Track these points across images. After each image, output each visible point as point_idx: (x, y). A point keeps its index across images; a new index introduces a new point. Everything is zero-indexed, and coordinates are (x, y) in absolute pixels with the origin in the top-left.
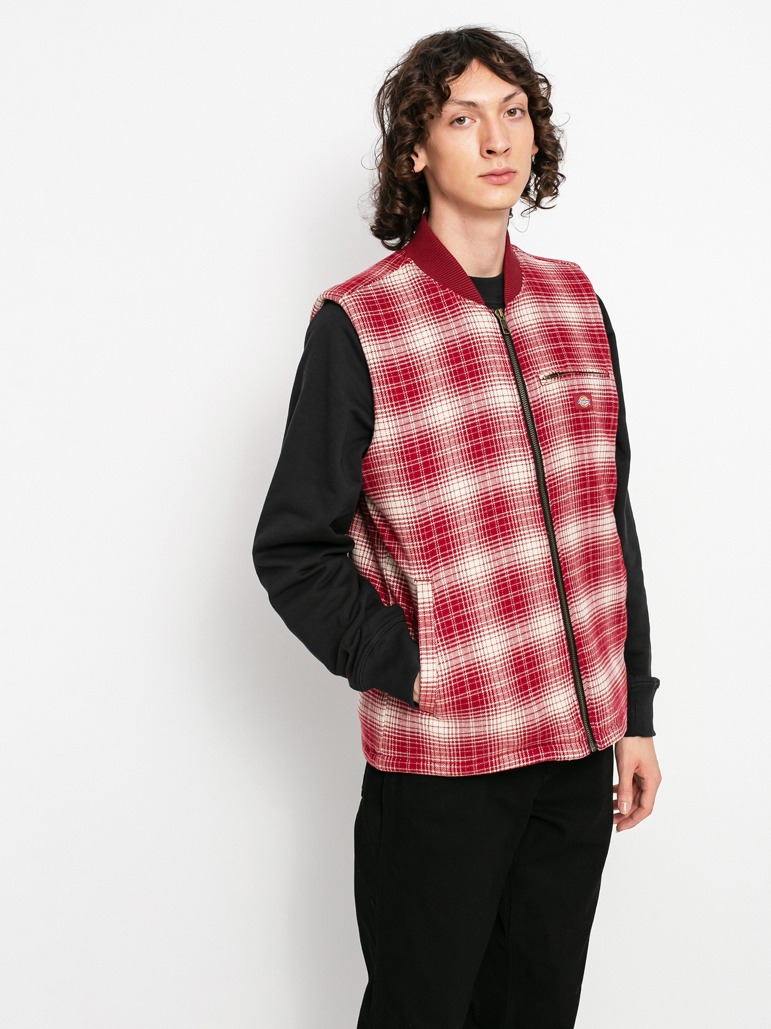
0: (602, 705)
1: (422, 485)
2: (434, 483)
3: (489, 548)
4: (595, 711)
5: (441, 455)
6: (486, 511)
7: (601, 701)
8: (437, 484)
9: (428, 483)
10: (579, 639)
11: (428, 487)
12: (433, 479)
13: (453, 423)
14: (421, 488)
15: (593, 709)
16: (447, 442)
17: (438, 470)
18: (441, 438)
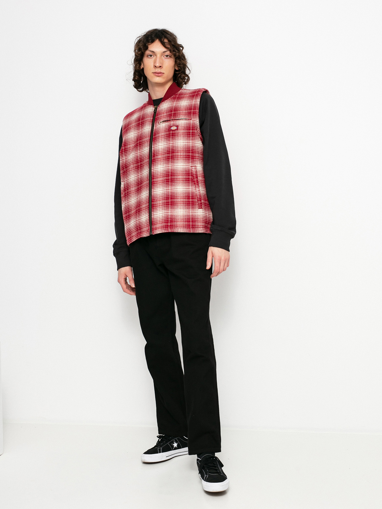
0: (157, 221)
1: (123, 155)
2: (126, 155)
3: (136, 172)
4: (154, 222)
5: (129, 147)
6: (137, 162)
7: (157, 219)
8: (127, 155)
9: (125, 154)
10: (154, 199)
11: (125, 156)
12: (126, 153)
13: (134, 138)
14: (123, 156)
15: (153, 221)
16: (131, 143)
17: (128, 151)
18: (130, 142)
